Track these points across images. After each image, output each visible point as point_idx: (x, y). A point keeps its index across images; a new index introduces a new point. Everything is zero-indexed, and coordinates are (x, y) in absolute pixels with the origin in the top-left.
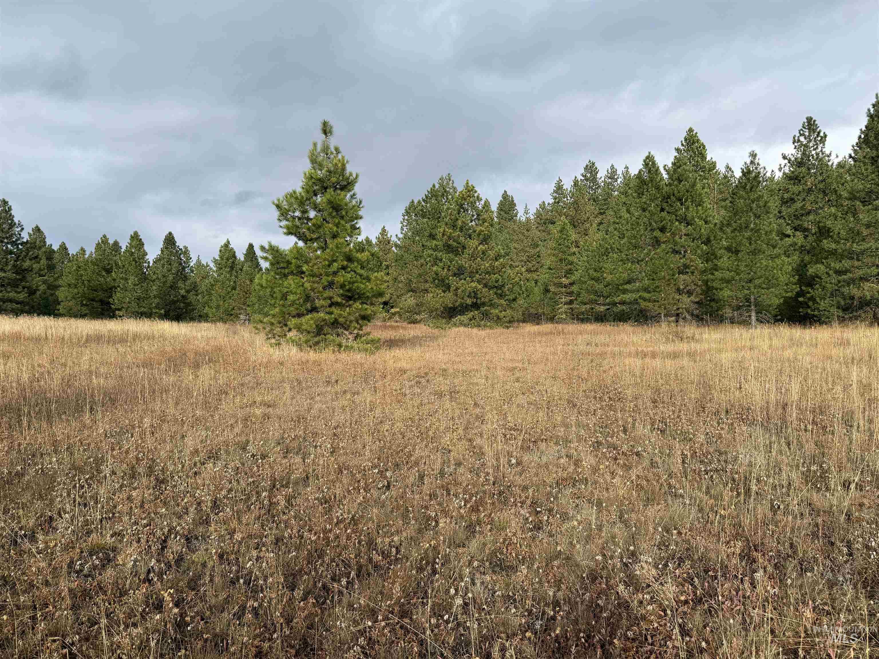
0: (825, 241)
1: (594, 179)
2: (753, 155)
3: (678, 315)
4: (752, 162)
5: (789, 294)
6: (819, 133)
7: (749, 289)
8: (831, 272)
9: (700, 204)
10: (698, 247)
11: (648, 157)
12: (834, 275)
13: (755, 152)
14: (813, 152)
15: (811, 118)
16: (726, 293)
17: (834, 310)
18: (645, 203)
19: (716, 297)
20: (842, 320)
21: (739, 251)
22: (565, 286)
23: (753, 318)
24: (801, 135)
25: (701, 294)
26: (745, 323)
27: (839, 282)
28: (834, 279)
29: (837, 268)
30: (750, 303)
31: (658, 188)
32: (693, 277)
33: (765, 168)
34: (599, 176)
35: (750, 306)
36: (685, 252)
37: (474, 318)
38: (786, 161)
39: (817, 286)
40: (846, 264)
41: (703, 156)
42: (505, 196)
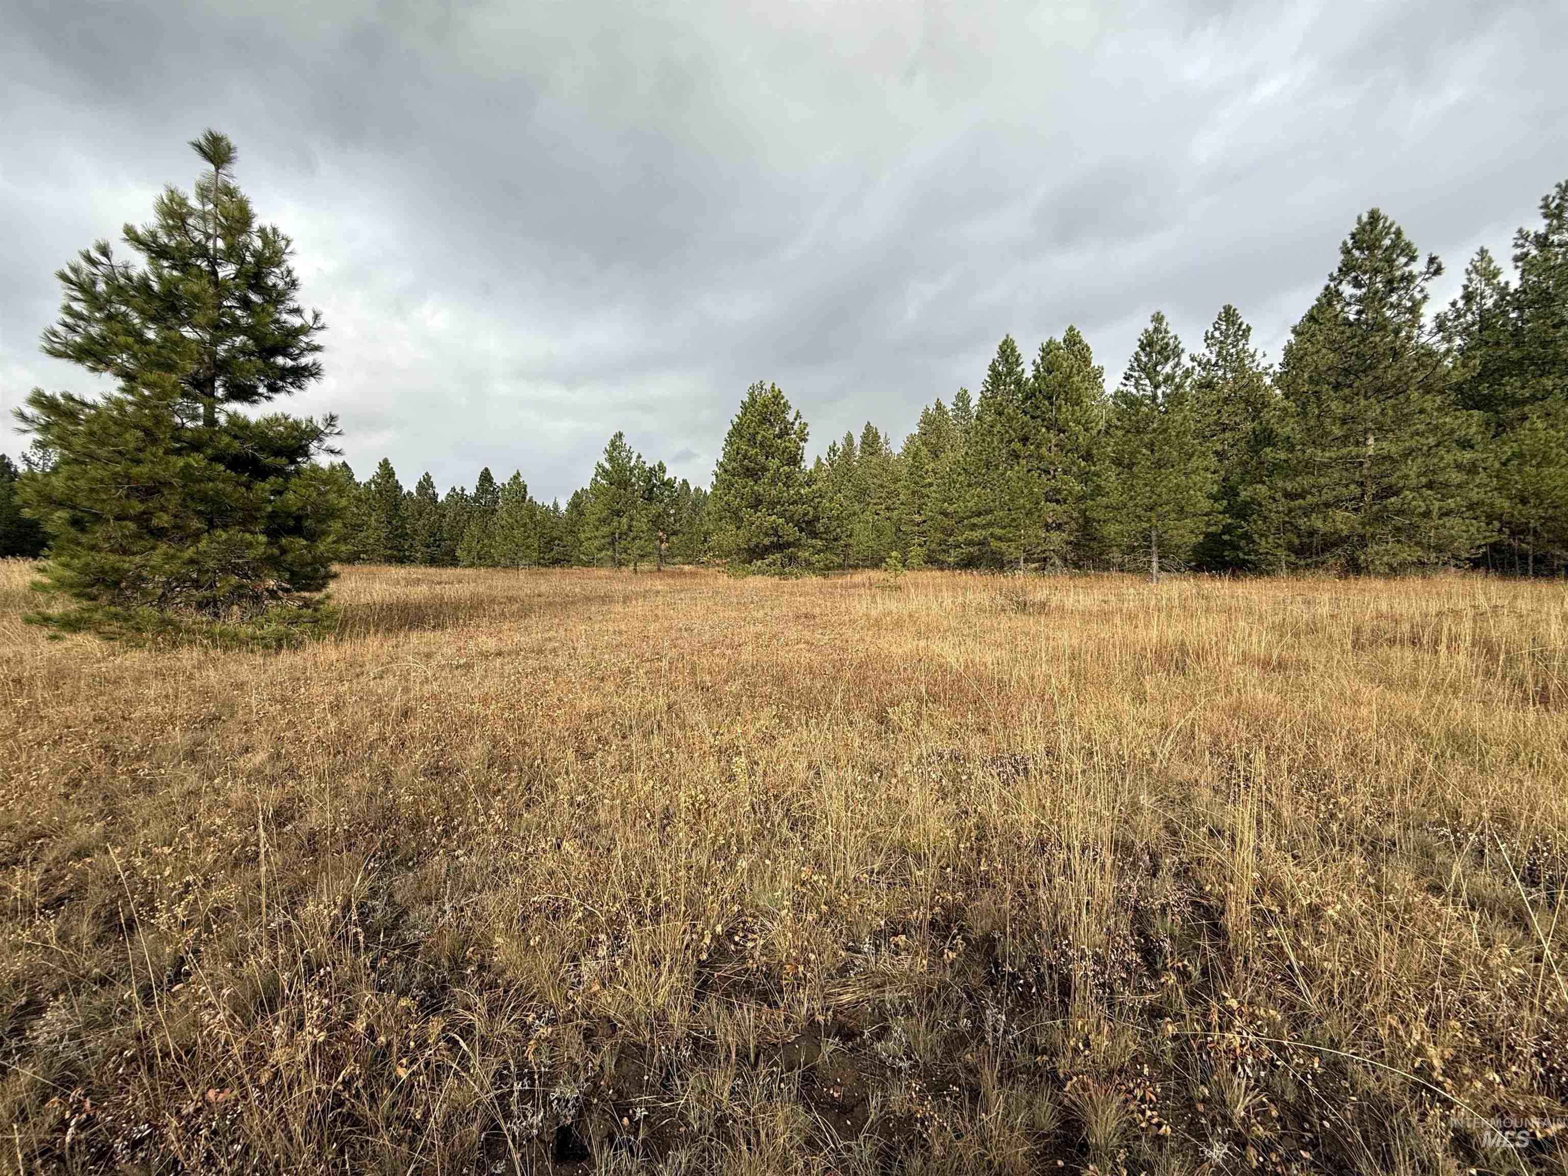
0: (1268, 450)
1: (966, 409)
2: (1158, 319)
3: (1045, 559)
4: (1156, 330)
5: (1212, 529)
6: (1241, 325)
7: (1149, 520)
8: (1279, 495)
9: (1078, 403)
10: (1073, 463)
11: (1005, 342)
12: (1283, 500)
13: (1162, 313)
14: (1233, 351)
15: (1230, 307)
16: (1112, 529)
17: (1282, 554)
18: (1001, 404)
19: (1099, 536)
20: (1293, 568)
21: (1133, 464)
22: (918, 525)
23: (1155, 565)
24: (1216, 329)
25: (1077, 531)
26: (1143, 571)
27: (1290, 511)
28: (1283, 505)
29: (1289, 489)
30: (1151, 542)
31: (1018, 383)
32: (1065, 507)
33: (1176, 338)
34: (972, 405)
35: (1149, 547)
36: (1055, 470)
37: (774, 563)
38: (1195, 364)
39: (1255, 516)
40: (1306, 481)
41: (1087, 361)
42: (868, 427)
